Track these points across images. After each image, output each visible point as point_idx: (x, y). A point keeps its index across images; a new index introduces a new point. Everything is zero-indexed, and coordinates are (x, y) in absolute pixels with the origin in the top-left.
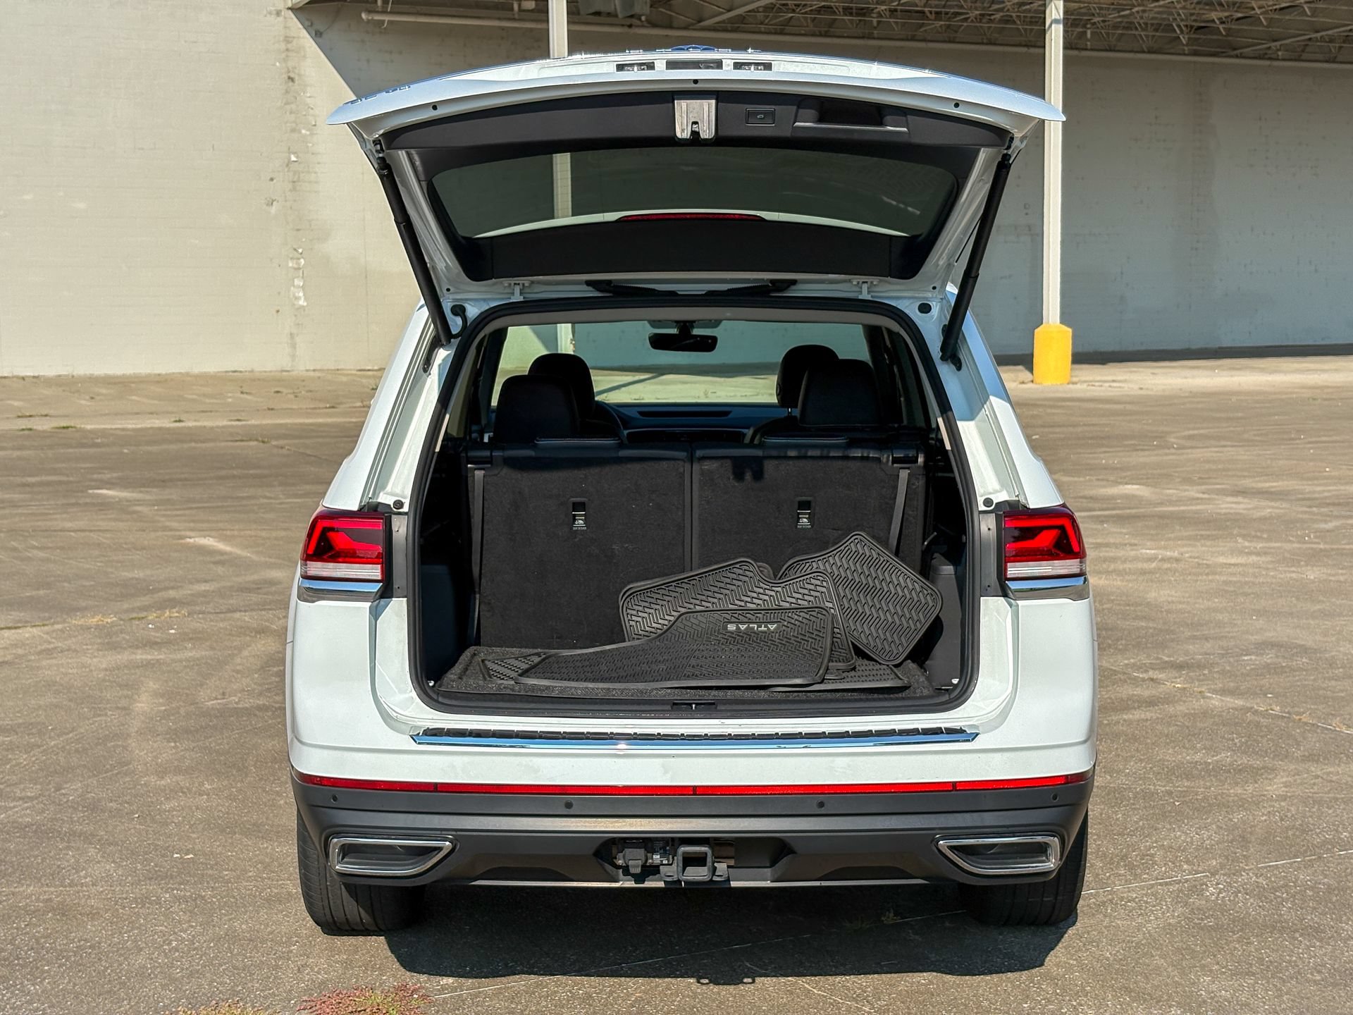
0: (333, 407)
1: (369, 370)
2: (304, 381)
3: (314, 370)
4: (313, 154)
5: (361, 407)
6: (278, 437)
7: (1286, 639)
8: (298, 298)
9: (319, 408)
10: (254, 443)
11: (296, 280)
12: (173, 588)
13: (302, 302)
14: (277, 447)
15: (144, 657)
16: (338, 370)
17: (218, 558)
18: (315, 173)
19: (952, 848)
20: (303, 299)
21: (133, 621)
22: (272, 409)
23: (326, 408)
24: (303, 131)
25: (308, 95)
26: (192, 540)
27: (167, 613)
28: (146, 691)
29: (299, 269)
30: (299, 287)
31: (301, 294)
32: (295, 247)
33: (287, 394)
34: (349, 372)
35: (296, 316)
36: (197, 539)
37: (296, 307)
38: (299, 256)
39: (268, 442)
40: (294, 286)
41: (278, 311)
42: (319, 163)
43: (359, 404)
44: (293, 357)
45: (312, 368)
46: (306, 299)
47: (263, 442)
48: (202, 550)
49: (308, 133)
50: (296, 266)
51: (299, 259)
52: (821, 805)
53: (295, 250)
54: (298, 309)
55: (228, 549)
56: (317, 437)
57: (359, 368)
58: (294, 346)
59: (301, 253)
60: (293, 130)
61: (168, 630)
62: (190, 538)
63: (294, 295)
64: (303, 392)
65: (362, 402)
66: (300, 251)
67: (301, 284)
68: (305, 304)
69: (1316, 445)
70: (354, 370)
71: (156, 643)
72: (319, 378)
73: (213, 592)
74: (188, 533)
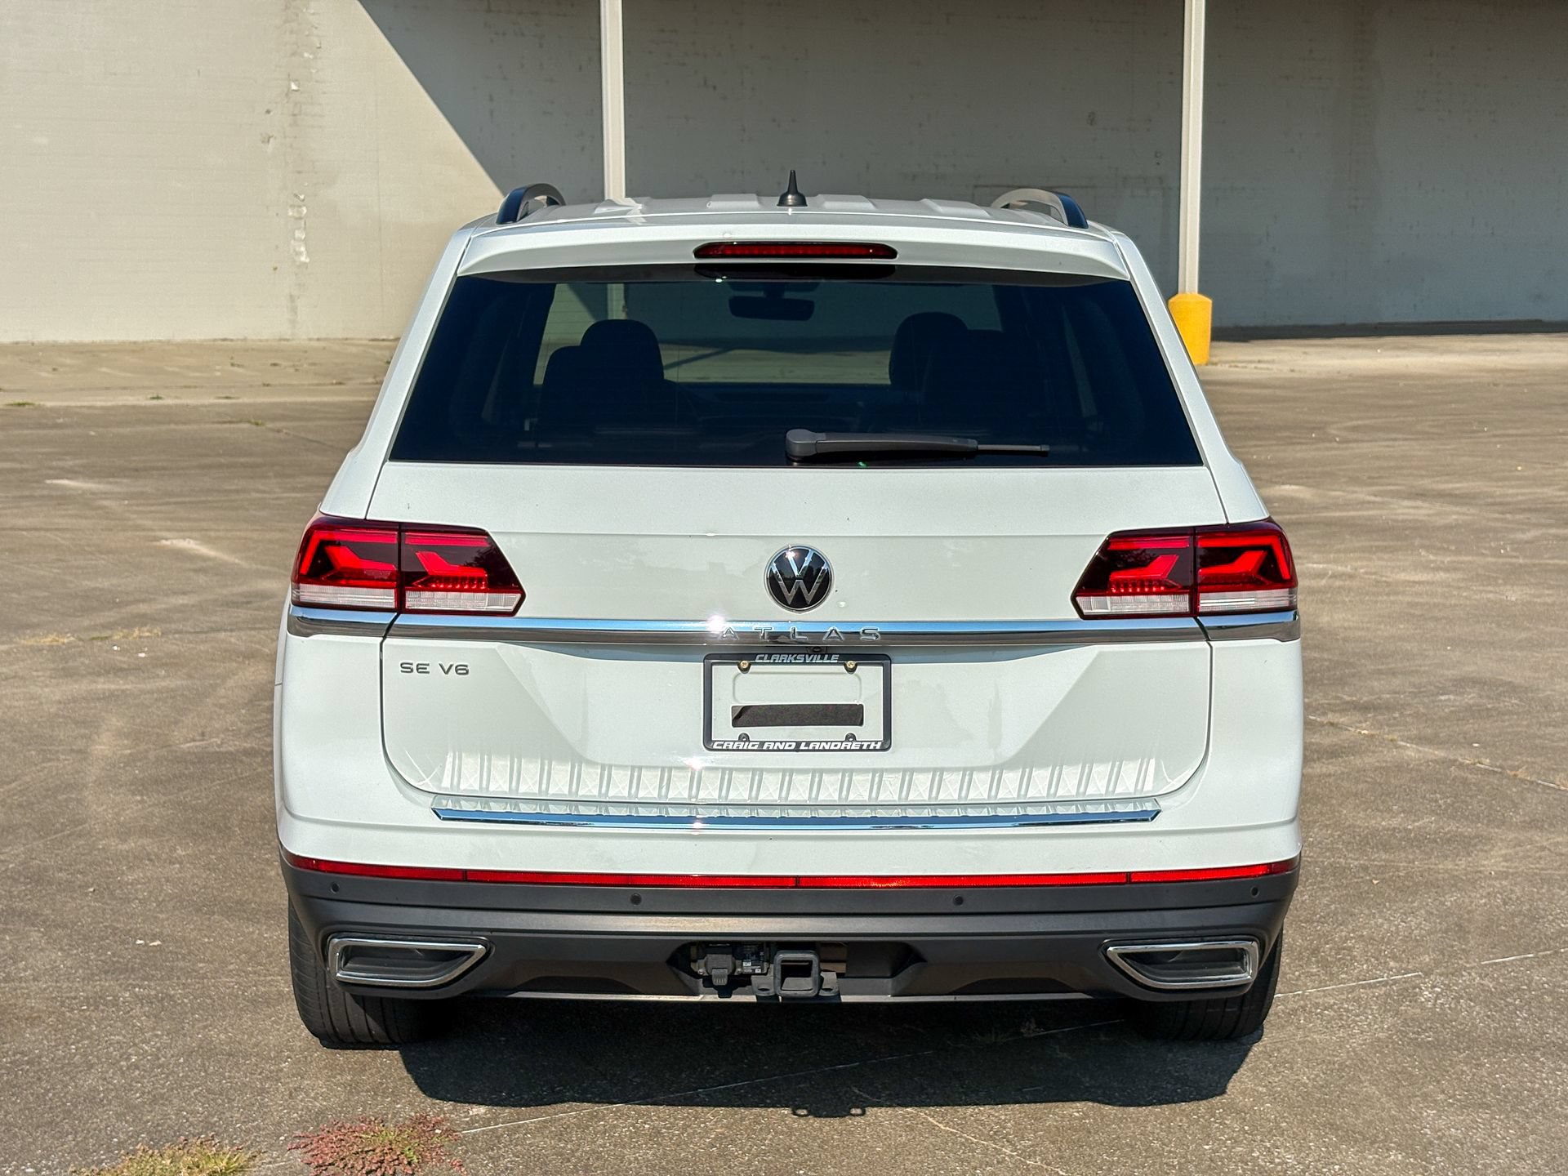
0: (340, 384)
1: (383, 340)
2: (306, 352)
3: (318, 340)
4: (317, 82)
5: (373, 383)
6: (274, 419)
7: (1489, 674)
8: (299, 254)
9: (324, 385)
10: (245, 426)
11: (297, 232)
12: (143, 601)
13: (303, 259)
14: (272, 430)
15: (106, 686)
16: (347, 339)
17: (200, 564)
18: (320, 104)
19: (1123, 956)
20: (305, 253)
21: (95, 642)
22: (268, 385)
23: (332, 384)
24: (306, 55)
25: (312, 11)
26: (168, 543)
27: (137, 633)
28: (108, 730)
29: (300, 218)
30: (300, 240)
31: (303, 249)
32: (296, 192)
33: (285, 367)
34: (360, 342)
35: (296, 274)
36: (175, 542)
37: (298, 263)
38: (301, 203)
39: (262, 424)
40: (294, 239)
41: (275, 269)
42: (324, 93)
43: (371, 380)
44: (293, 322)
45: (316, 337)
46: (308, 255)
47: (257, 424)
48: (180, 555)
49: (311, 57)
50: (296, 215)
51: (300, 207)
52: (959, 901)
53: (296, 196)
54: (299, 266)
55: (212, 553)
56: (320, 419)
57: (371, 337)
58: (294, 310)
59: (303, 200)
60: (294, 54)
61: (137, 653)
62: (167, 539)
63: (295, 250)
64: (305, 366)
65: (375, 377)
66: (302, 197)
67: (303, 237)
68: (308, 260)
69: (1503, 439)
70: (366, 339)
71: (121, 670)
72: (324, 348)
73: (193, 606)
74: (164, 534)
